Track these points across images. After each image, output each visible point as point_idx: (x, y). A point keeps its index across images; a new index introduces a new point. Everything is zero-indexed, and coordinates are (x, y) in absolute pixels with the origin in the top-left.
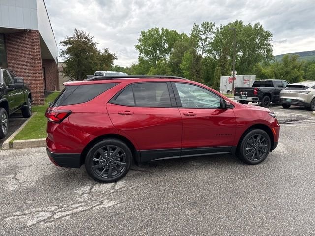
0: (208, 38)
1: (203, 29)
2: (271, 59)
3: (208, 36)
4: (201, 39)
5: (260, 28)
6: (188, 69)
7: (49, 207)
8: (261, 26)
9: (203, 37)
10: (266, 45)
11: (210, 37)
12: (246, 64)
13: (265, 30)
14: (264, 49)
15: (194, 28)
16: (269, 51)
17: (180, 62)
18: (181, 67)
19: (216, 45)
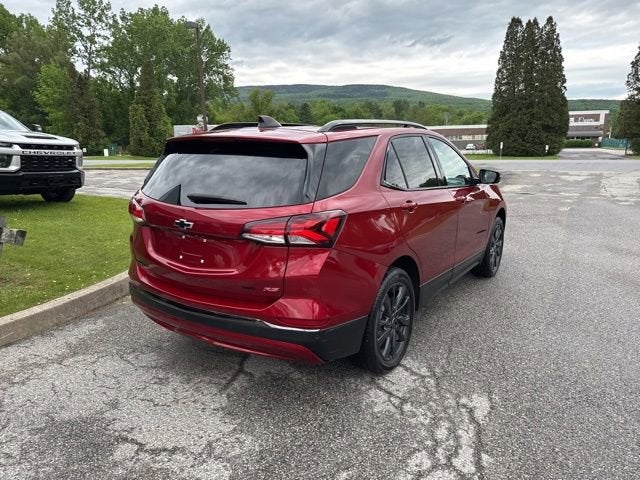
0: (99, 36)
1: (82, 12)
2: (232, 95)
3: (98, 32)
4: (81, 35)
5: (206, 30)
6: (59, 104)
7: (412, 462)
8: (208, 27)
9: (86, 32)
10: (221, 66)
11: (102, 33)
12: (188, 100)
13: (217, 36)
14: (219, 73)
15: (58, 7)
16: (228, 79)
17: (35, 86)
18: (39, 97)
19: (118, 54)
